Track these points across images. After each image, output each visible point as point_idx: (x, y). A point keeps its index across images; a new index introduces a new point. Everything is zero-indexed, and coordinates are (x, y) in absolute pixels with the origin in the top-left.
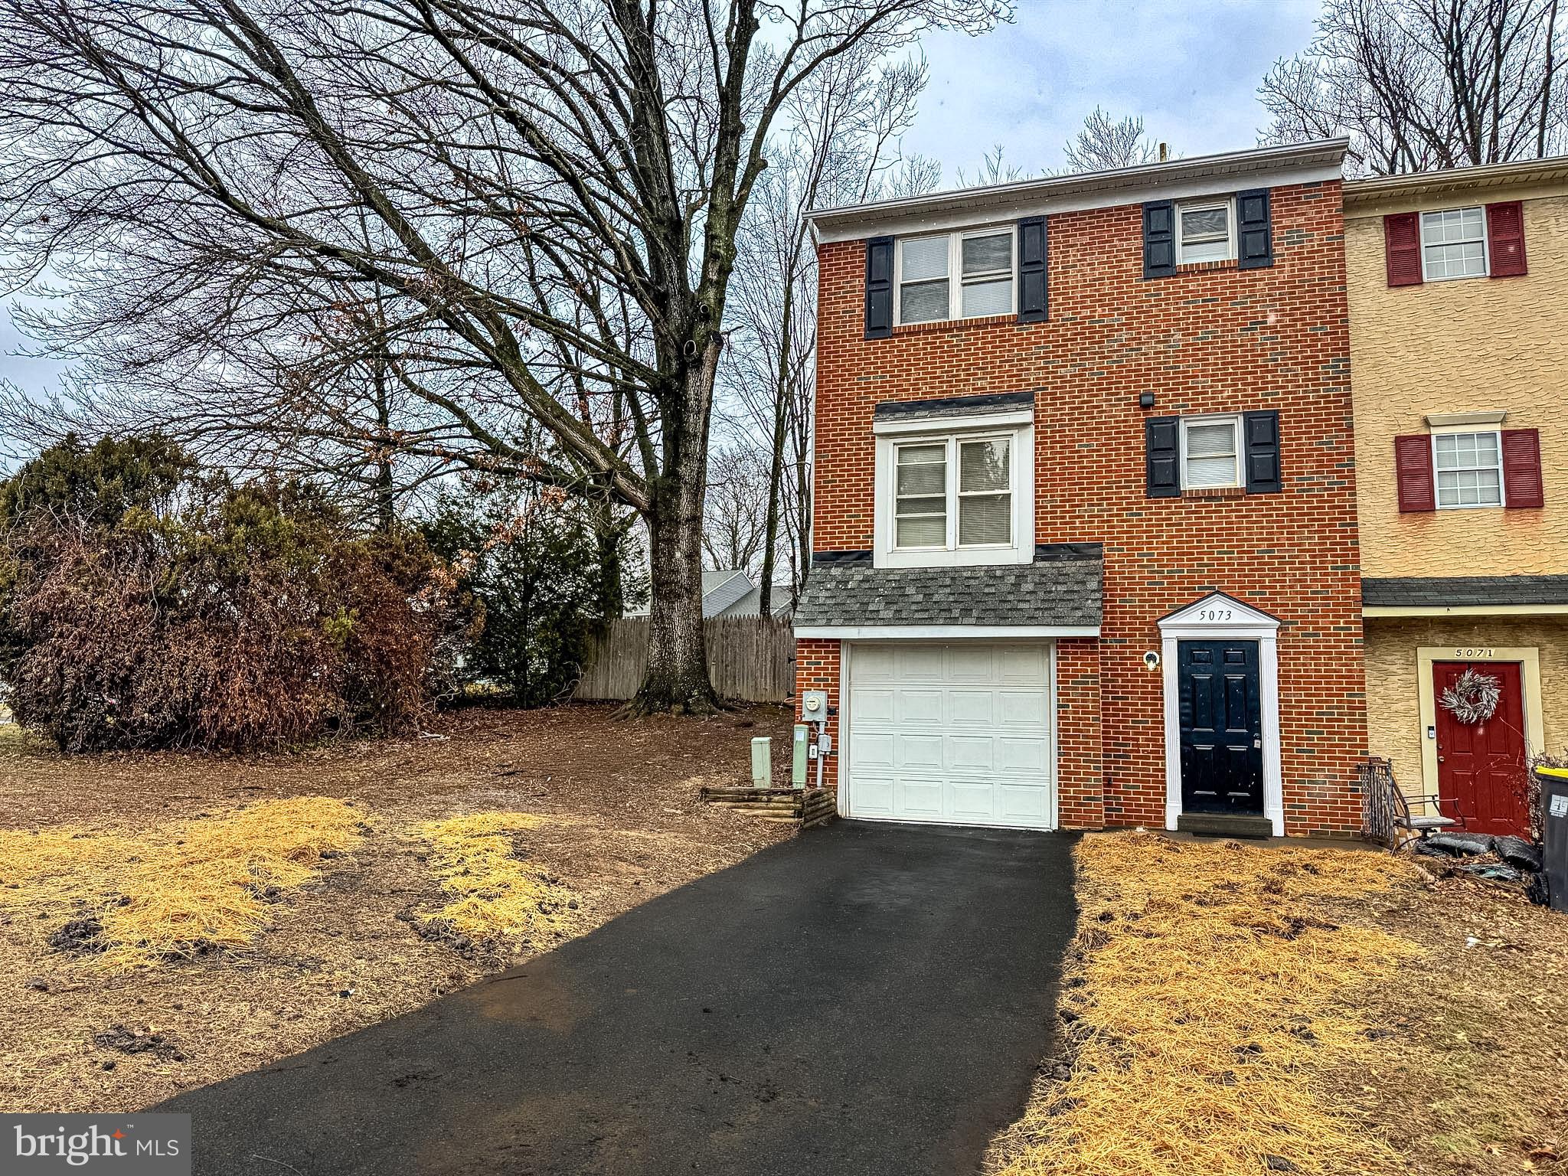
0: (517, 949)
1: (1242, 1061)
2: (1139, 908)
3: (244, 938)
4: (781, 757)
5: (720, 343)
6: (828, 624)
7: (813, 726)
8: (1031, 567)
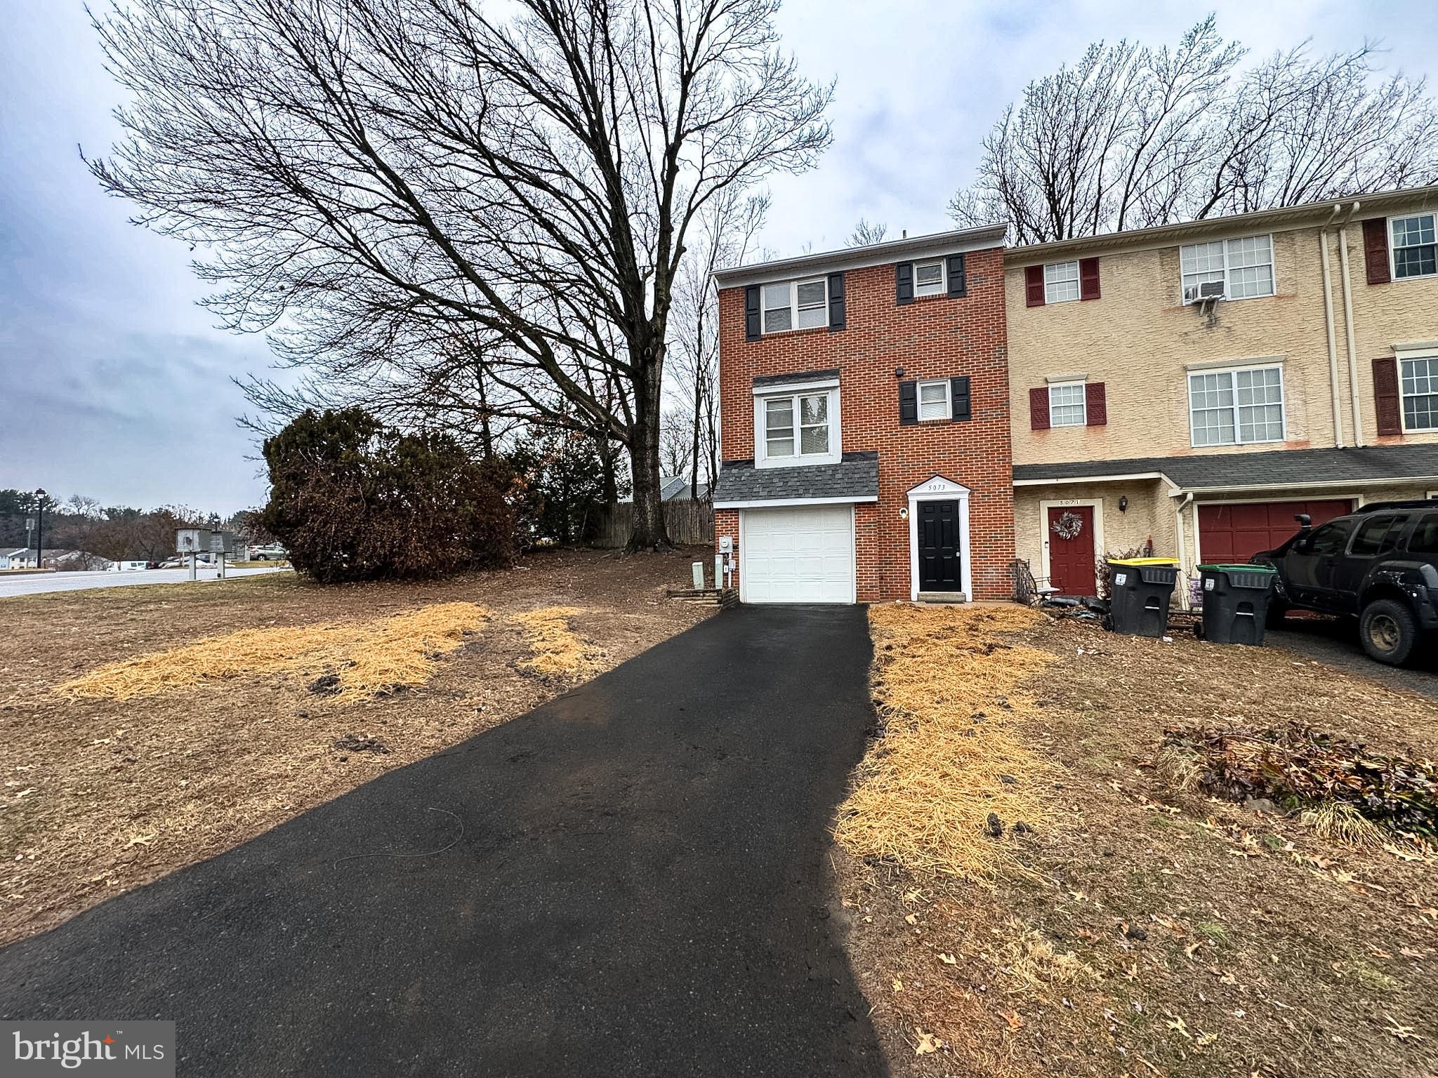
0: (574, 680)
1: (976, 722)
2: (905, 643)
3: (422, 681)
4: (709, 573)
5: (664, 350)
6: (732, 500)
7: (725, 556)
8: (840, 465)
